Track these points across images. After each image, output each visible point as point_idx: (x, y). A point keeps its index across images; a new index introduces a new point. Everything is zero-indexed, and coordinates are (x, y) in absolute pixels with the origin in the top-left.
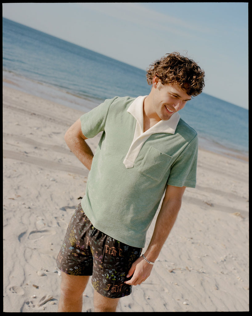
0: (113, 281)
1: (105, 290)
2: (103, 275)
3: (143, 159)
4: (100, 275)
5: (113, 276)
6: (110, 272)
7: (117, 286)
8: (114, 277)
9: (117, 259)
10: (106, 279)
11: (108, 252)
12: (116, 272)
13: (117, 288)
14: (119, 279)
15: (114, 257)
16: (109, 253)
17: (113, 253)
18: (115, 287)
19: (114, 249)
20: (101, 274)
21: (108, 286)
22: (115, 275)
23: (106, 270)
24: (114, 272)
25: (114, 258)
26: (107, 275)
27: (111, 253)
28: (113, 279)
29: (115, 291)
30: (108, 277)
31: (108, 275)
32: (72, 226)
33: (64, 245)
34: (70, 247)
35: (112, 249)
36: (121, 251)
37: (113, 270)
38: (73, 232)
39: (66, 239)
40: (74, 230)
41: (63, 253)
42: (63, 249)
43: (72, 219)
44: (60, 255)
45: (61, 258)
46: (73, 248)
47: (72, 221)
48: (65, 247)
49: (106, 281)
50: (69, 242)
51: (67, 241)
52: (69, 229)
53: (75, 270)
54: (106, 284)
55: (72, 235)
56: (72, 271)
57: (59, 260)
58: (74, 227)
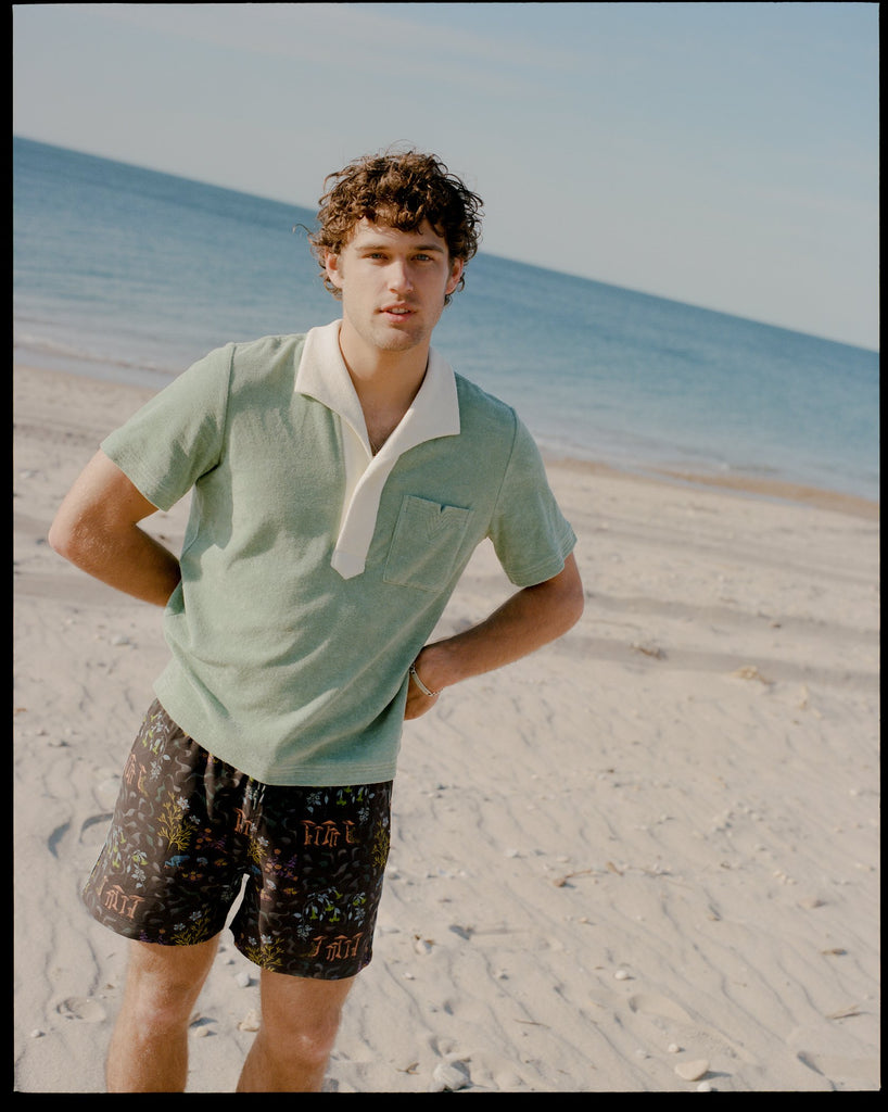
0: (330, 924)
1: (305, 959)
2: (298, 915)
5: (330, 909)
6: (321, 900)
7: (344, 940)
8: (333, 911)
9: (343, 854)
10: (308, 923)
11: (313, 840)
12: (339, 896)
13: (344, 946)
14: (350, 915)
15: (335, 850)
16: (316, 843)
17: (329, 839)
18: (338, 941)
19: (332, 826)
21: (317, 942)
22: (336, 904)
23: (309, 895)
24: (332, 897)
25: (331, 854)
26: (310, 908)
27: (324, 840)
28: (331, 920)
29: (338, 956)
30: (314, 917)
31: (315, 910)
32: (163, 788)
33: (136, 859)
34: (172, 859)
35: (325, 827)
36: (350, 827)
37: (330, 891)
38: (171, 808)
39: (143, 837)
40: (176, 800)
41: (139, 885)
42: (132, 872)
43: (154, 765)
44: (120, 894)
45: (131, 903)
46: (187, 857)
47: (156, 772)
48: (144, 863)
49: (308, 929)
50: (161, 843)
51: (150, 840)
52: (142, 800)
53: (192, 923)
54: (310, 939)
55: (171, 819)
56: (184, 930)
57: (122, 912)
58: (172, 791)
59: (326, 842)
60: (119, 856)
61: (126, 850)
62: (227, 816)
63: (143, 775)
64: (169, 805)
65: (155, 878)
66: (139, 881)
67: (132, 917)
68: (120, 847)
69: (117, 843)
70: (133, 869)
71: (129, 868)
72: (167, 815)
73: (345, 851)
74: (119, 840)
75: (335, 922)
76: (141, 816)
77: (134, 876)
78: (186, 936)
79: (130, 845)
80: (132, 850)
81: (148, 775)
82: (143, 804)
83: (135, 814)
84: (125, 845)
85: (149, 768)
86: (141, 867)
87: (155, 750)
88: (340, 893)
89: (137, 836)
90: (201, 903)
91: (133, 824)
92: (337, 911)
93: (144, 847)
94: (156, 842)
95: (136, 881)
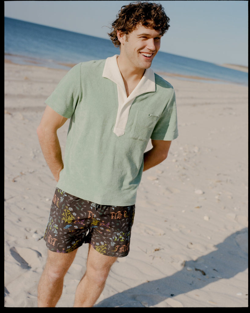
0: (121, 242)
1: (113, 252)
2: (111, 239)
3: (132, 124)
4: (107, 239)
5: (121, 237)
6: (118, 235)
7: (125, 246)
8: (122, 238)
9: (123, 221)
10: (114, 241)
11: (114, 217)
12: (124, 234)
13: (125, 248)
14: (127, 239)
15: (121, 219)
16: (115, 218)
17: (119, 217)
18: (123, 247)
19: (120, 213)
20: (109, 238)
21: (117, 247)
22: (123, 236)
23: (114, 233)
24: (122, 234)
25: (120, 221)
26: (115, 237)
27: (117, 217)
28: (121, 241)
29: (123, 251)
30: (116, 240)
31: (116, 238)
32: (64, 205)
33: (55, 227)
34: (66, 226)
35: (118, 213)
36: (125, 212)
37: (121, 233)
38: (67, 211)
39: (57, 220)
40: (68, 208)
41: (56, 235)
42: (54, 231)
43: (61, 198)
44: (51, 238)
45: (53, 241)
46: (71, 225)
47: (62, 200)
48: (57, 228)
49: (114, 243)
50: (62, 222)
51: (59, 221)
52: (57, 209)
53: (73, 245)
54: (115, 246)
55: (66, 214)
56: (70, 248)
57: (51, 243)
58: (67, 206)
59: (118, 217)
60: (51, 226)
61: (53, 224)
62: (85, 213)
63: (58, 201)
64: (66, 210)
65: (61, 233)
66: (56, 234)
67: (54, 245)
68: (52, 223)
69: (51, 222)
70: (54, 230)
71: (53, 229)
72: (65, 213)
73: (124, 220)
74: (51, 221)
75: (122, 241)
76: (57, 214)
77: (54, 232)
78: (71, 250)
79: (54, 223)
80: (54, 224)
81: (60, 201)
82: (58, 210)
83: (55, 213)
84: (53, 222)
85: (60, 199)
86: (56, 230)
87: (62, 193)
88: (124, 233)
89: (55, 219)
90: (75, 239)
91: (55, 216)
92: (123, 238)
93: (57, 223)
94: (61, 221)
95: (55, 234)
